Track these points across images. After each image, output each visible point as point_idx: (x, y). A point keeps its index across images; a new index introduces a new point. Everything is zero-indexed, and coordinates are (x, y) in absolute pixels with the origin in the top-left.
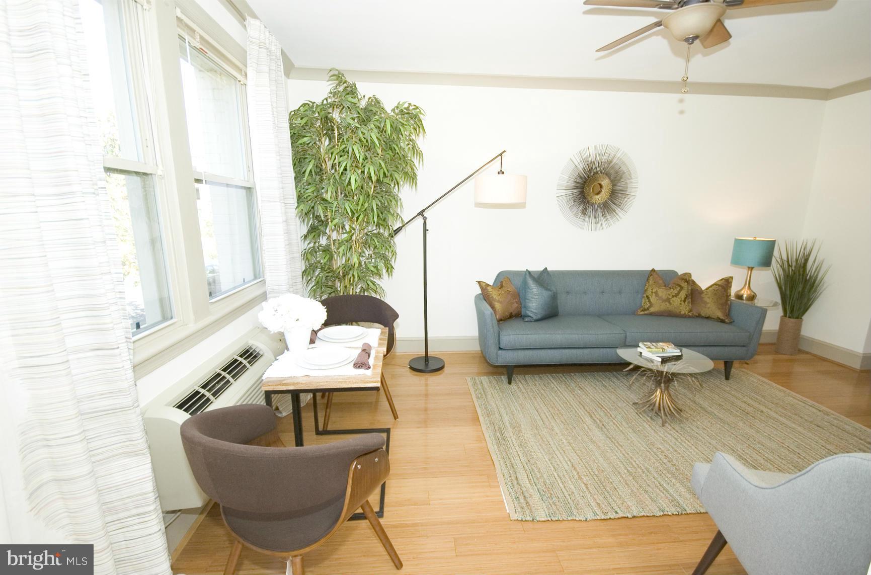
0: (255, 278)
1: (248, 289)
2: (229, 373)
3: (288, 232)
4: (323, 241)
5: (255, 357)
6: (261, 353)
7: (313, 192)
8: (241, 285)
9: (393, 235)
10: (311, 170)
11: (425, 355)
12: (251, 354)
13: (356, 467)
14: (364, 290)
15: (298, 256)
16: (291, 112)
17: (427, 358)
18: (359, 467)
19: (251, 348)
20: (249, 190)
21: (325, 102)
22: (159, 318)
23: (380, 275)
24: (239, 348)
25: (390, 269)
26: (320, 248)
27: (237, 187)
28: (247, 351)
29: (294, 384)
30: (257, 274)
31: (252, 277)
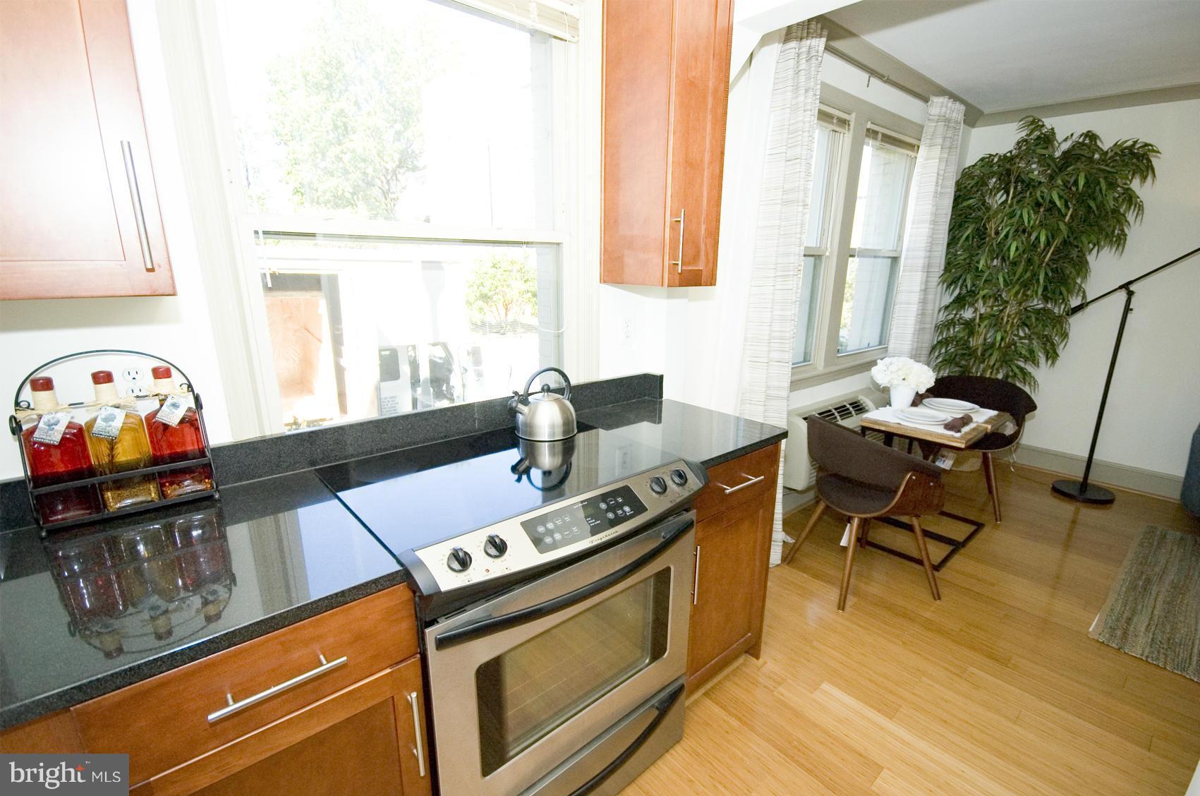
0: (880, 344)
1: (872, 352)
2: (839, 413)
3: (924, 302)
4: (968, 314)
5: (861, 409)
6: (867, 408)
7: (965, 259)
8: (866, 348)
9: (1070, 313)
10: (969, 235)
11: (1081, 480)
12: (858, 406)
13: (910, 478)
14: (1007, 376)
15: (930, 326)
16: (965, 169)
17: (1084, 485)
18: (914, 477)
19: (859, 401)
20: (895, 260)
21: (1009, 155)
22: (802, 360)
23: (1036, 363)
24: (851, 398)
25: (1052, 355)
26: (961, 320)
27: (884, 257)
28: (856, 403)
29: (886, 426)
30: (883, 340)
31: (877, 343)
